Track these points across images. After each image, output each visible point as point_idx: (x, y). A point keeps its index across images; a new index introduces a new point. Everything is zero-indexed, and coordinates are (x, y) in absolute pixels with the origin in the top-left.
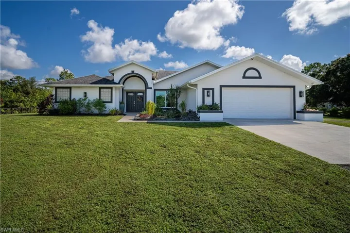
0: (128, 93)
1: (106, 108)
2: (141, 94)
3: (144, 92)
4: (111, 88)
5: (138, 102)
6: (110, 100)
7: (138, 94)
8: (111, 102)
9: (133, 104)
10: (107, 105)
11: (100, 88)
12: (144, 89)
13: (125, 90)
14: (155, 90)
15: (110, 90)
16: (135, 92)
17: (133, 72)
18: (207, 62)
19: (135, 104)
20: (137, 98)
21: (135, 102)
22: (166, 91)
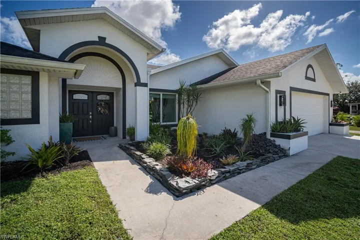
0: (72, 93)
2: (107, 98)
3: (115, 94)
5: (99, 113)
6: (28, 116)
7: (100, 97)
12: (121, 86)
14: (151, 90)
17: (102, 41)
18: (222, 52)
19: (92, 119)
20: (98, 105)
21: (91, 113)
22: (161, 94)
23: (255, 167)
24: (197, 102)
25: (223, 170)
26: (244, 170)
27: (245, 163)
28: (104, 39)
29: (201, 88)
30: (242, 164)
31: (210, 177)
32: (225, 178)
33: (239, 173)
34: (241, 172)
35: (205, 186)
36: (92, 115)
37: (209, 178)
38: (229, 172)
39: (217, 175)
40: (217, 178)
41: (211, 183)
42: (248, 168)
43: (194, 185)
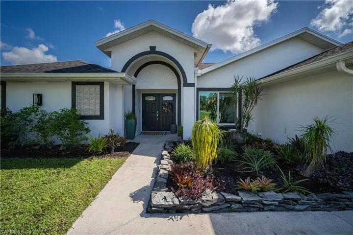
1: (88, 130)
2: (170, 98)
3: (177, 95)
4: (101, 84)
5: (164, 112)
6: (98, 113)
7: (164, 98)
8: (101, 117)
9: (156, 117)
10: (92, 124)
11: (75, 84)
12: (177, 88)
13: (139, 90)
14: (199, 90)
15: (98, 88)
16: (159, 95)
17: (153, 49)
18: (305, 32)
19: (159, 117)
20: (163, 105)
21: (157, 112)
22: (218, 93)
23: (302, 207)
24: (256, 101)
25: (229, 197)
26: (273, 207)
27: (280, 197)
28: (155, 47)
29: (261, 83)
30: (273, 196)
31: (203, 201)
32: (230, 210)
33: (260, 210)
34: (266, 208)
35: (189, 211)
36: (159, 114)
37: (201, 202)
38: (240, 202)
39: (215, 202)
40: (213, 205)
41: (201, 210)
42: (284, 206)
43: (170, 205)
